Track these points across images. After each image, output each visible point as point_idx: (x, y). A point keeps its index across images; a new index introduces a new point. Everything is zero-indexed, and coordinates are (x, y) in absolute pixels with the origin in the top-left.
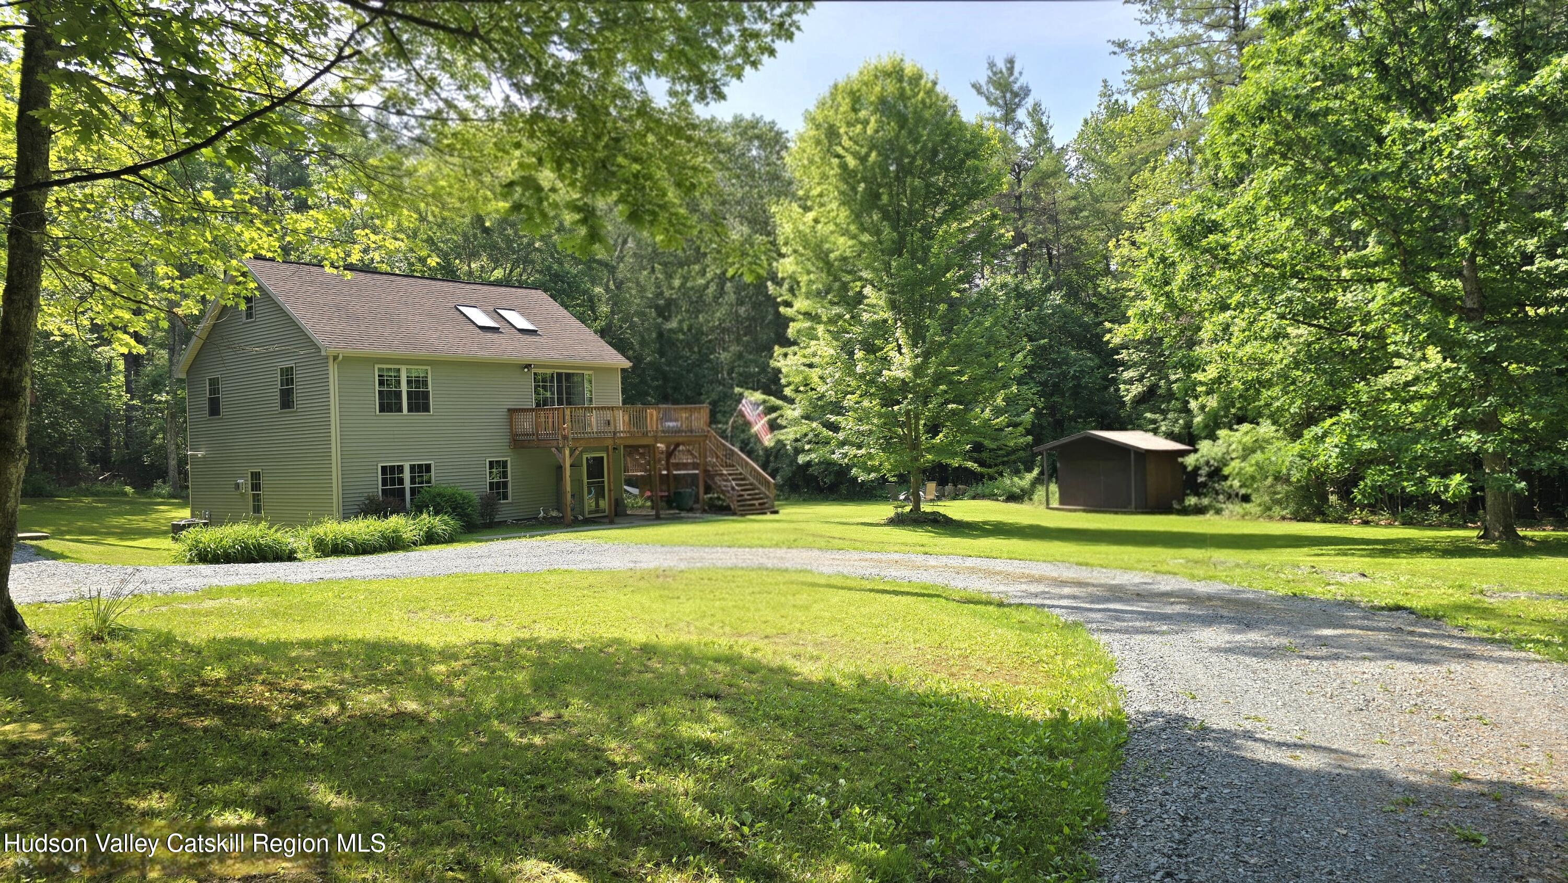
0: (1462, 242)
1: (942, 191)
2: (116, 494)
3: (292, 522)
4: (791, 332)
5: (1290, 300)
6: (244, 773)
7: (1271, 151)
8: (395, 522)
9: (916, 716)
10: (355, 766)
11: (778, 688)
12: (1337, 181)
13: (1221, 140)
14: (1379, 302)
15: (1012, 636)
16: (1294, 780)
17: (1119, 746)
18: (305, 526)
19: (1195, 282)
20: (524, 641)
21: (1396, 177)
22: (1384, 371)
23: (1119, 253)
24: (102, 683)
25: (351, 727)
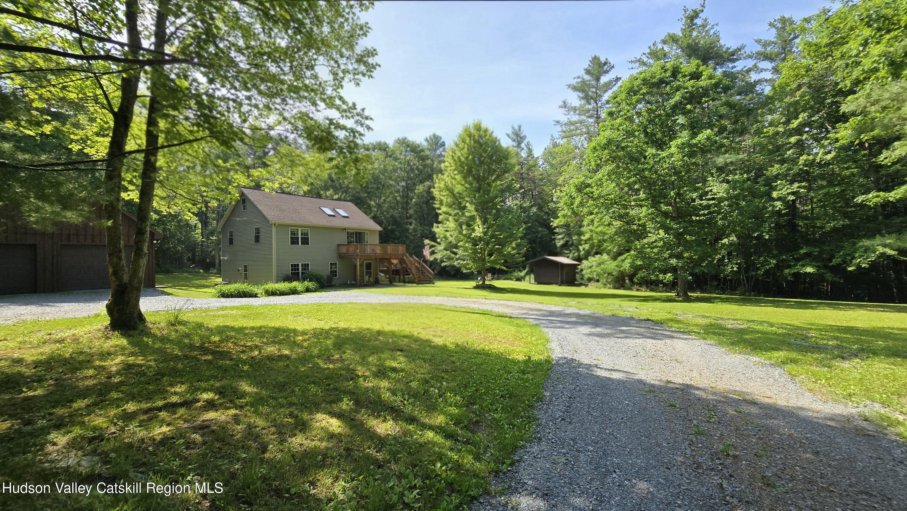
0: (672, 193)
1: (495, 171)
2: (196, 272)
3: (256, 283)
4: (441, 218)
5: (614, 212)
6: (215, 377)
7: (608, 160)
8: (295, 284)
9: (475, 358)
10: (259, 376)
11: (425, 347)
12: (630, 171)
13: (591, 155)
14: (644, 214)
15: (513, 329)
16: (610, 383)
17: (549, 370)
18: (261, 285)
19: (582, 204)
20: (334, 328)
21: (650, 170)
22: (645, 238)
23: (556, 194)
24: (171, 341)
25: (261, 360)
